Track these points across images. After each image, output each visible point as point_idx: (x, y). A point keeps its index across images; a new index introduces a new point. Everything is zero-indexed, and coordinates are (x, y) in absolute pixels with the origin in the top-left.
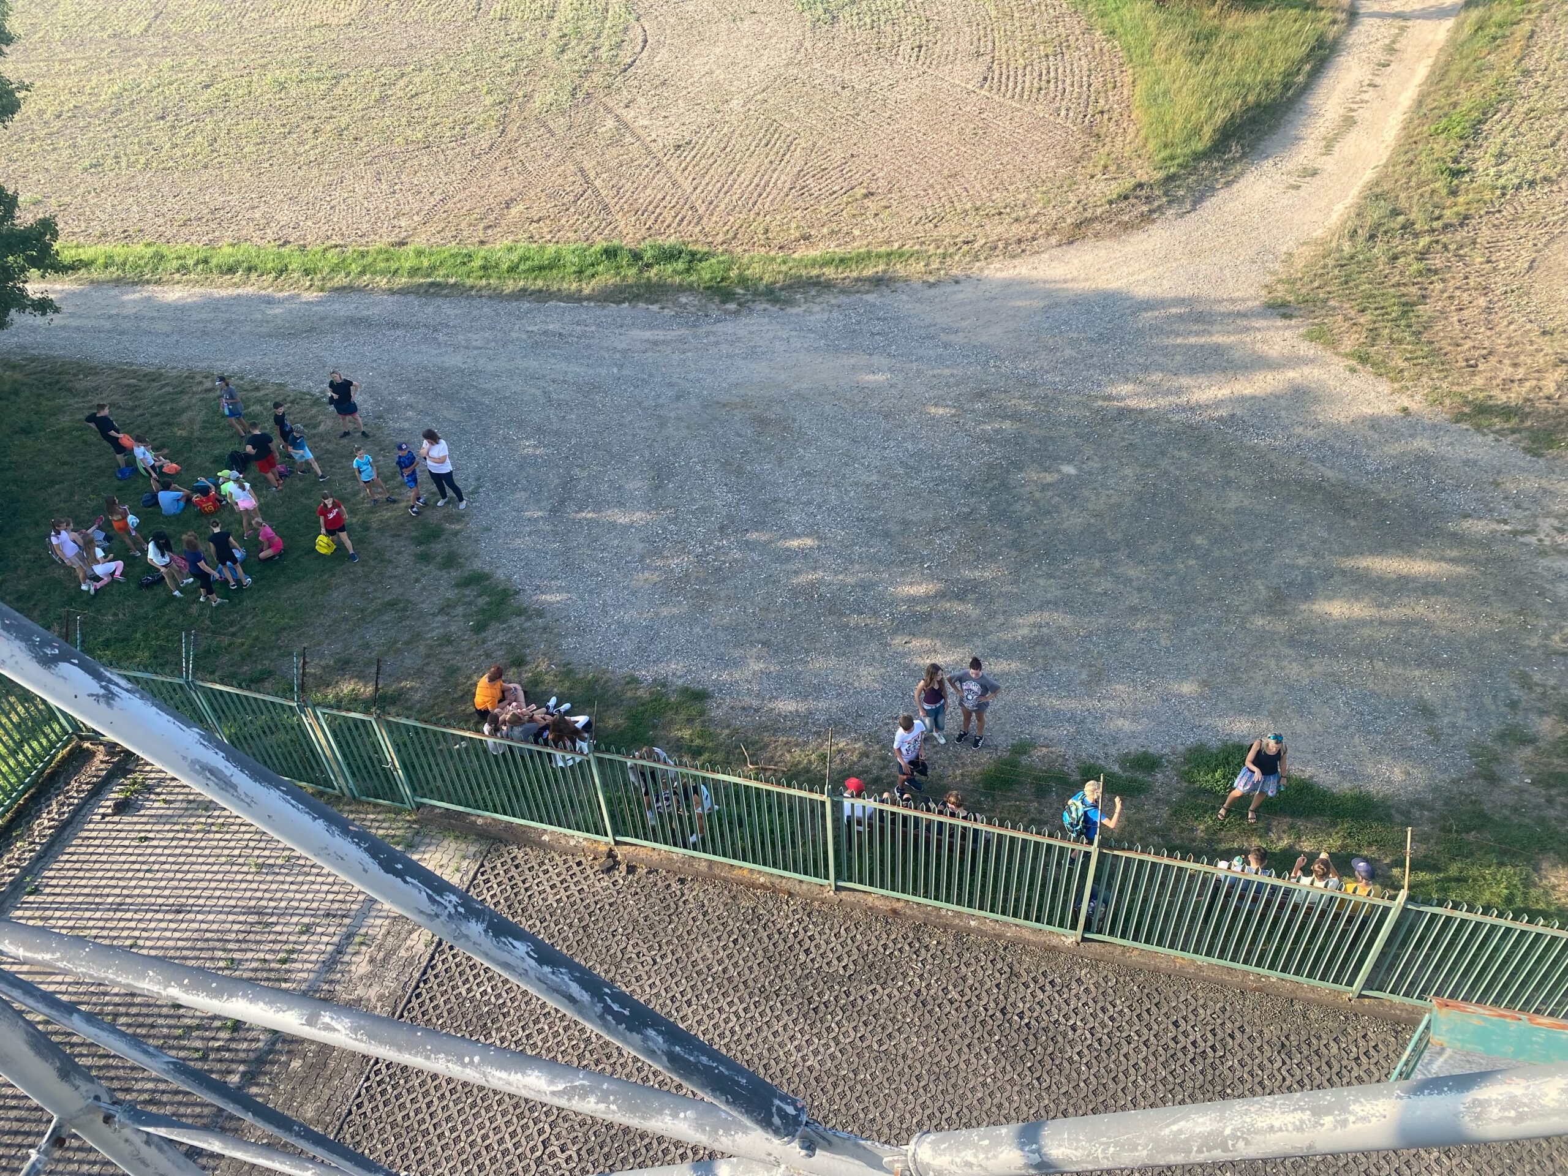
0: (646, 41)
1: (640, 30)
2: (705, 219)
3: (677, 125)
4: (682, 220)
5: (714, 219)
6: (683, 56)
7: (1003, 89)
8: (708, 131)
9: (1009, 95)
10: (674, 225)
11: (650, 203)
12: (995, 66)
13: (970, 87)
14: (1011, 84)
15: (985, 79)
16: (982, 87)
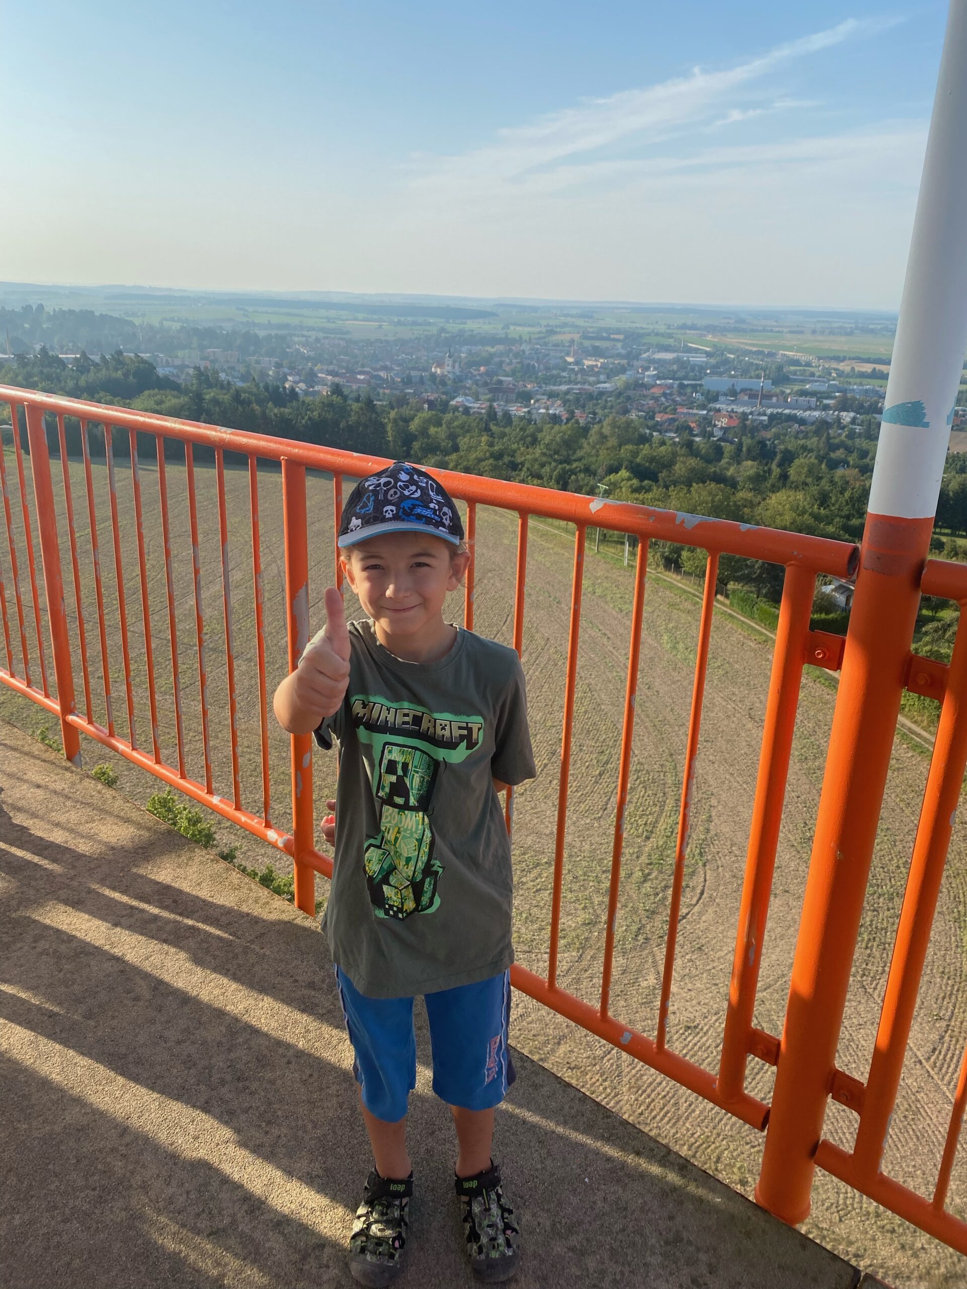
0: (702, 893)
1: (702, 879)
2: (681, 1123)
3: (694, 1002)
4: (665, 1116)
5: (687, 1125)
6: (722, 924)
7: (944, 1070)
8: (714, 1018)
9: (947, 1078)
10: (658, 1118)
11: (651, 1084)
12: (947, 1038)
13: (919, 1054)
14: (953, 1066)
15: (934, 1050)
16: (928, 1059)
